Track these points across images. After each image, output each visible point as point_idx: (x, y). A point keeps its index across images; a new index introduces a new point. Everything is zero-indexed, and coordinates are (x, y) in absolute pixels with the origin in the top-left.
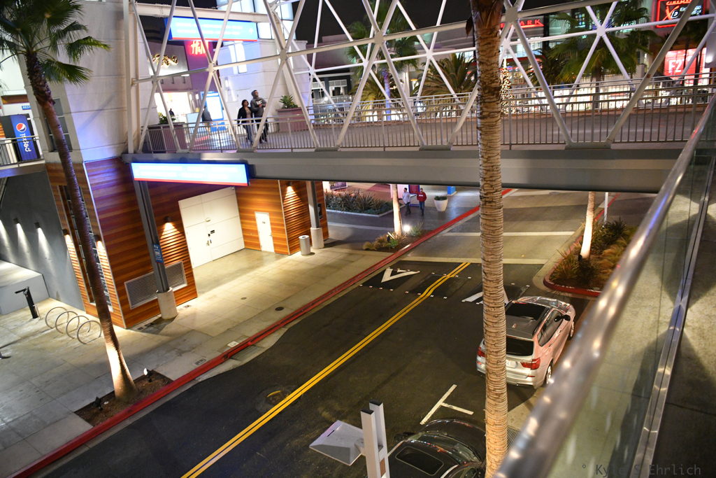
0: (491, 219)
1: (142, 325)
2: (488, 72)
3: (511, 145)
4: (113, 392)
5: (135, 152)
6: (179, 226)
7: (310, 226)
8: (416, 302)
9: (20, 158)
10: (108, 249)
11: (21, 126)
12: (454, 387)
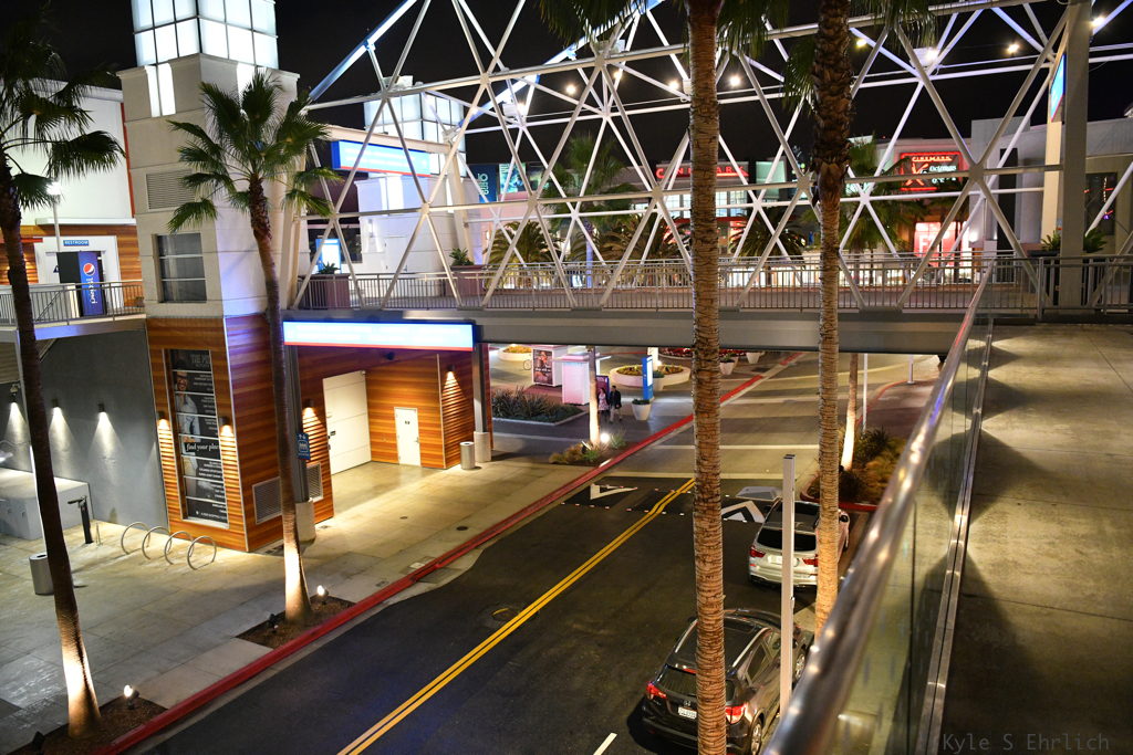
1: (270, 548)
4: (284, 613)
5: (288, 308)
6: (321, 414)
7: (474, 429)
8: (645, 520)
10: (239, 436)
11: (89, 267)
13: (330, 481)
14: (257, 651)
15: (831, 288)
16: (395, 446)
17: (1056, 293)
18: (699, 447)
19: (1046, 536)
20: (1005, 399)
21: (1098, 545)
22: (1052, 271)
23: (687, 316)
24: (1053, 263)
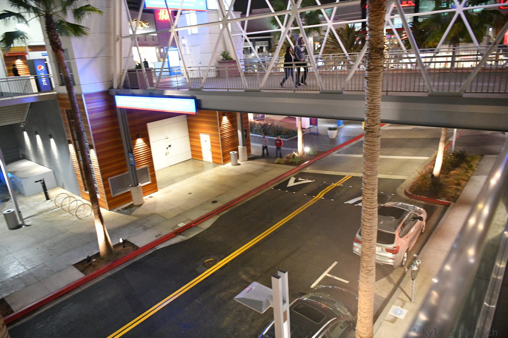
0: (371, 144)
1: (120, 208)
2: (375, 36)
3: (387, 91)
4: (99, 253)
5: (118, 88)
6: (147, 141)
7: (238, 145)
8: (311, 202)
9: (39, 90)
10: (98, 154)
11: (40, 67)
12: (335, 263)
13: (155, 174)
14: (78, 275)
16: (201, 152)
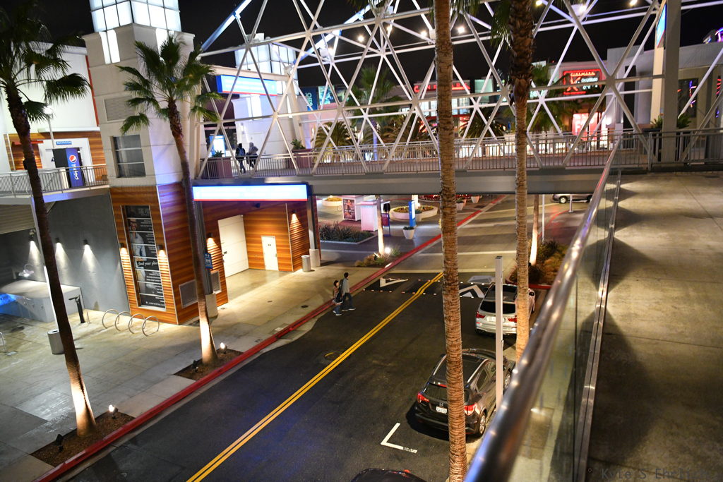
1: (191, 321)
4: (201, 360)
5: (195, 179)
6: (218, 242)
7: (310, 247)
8: (413, 298)
10: (170, 256)
11: (72, 158)
13: (225, 281)
14: (187, 383)
15: (522, 156)
16: (263, 259)
17: (660, 154)
18: (445, 253)
19: (654, 299)
20: (629, 219)
21: (685, 303)
22: (658, 140)
23: (436, 175)
24: (657, 135)
